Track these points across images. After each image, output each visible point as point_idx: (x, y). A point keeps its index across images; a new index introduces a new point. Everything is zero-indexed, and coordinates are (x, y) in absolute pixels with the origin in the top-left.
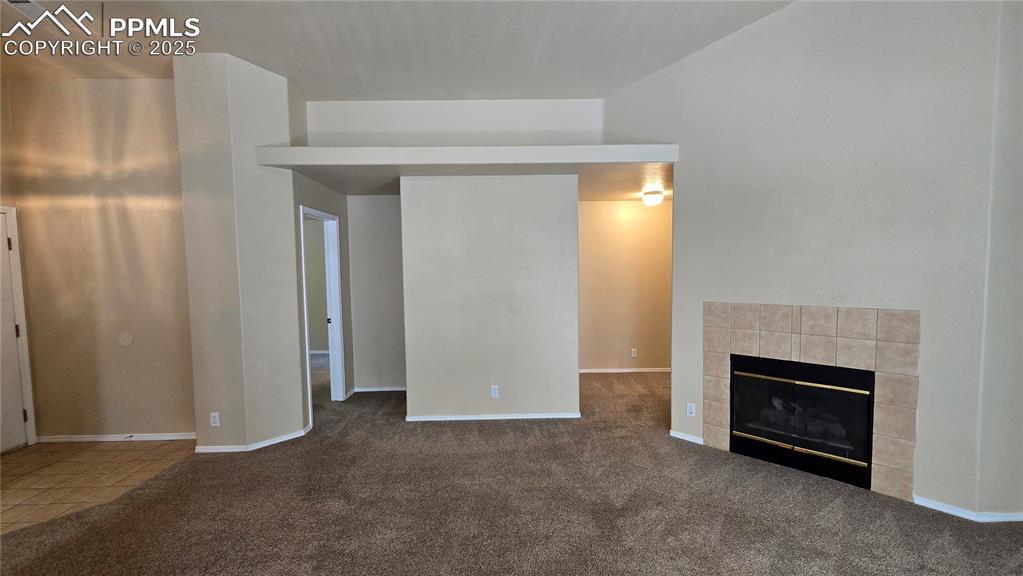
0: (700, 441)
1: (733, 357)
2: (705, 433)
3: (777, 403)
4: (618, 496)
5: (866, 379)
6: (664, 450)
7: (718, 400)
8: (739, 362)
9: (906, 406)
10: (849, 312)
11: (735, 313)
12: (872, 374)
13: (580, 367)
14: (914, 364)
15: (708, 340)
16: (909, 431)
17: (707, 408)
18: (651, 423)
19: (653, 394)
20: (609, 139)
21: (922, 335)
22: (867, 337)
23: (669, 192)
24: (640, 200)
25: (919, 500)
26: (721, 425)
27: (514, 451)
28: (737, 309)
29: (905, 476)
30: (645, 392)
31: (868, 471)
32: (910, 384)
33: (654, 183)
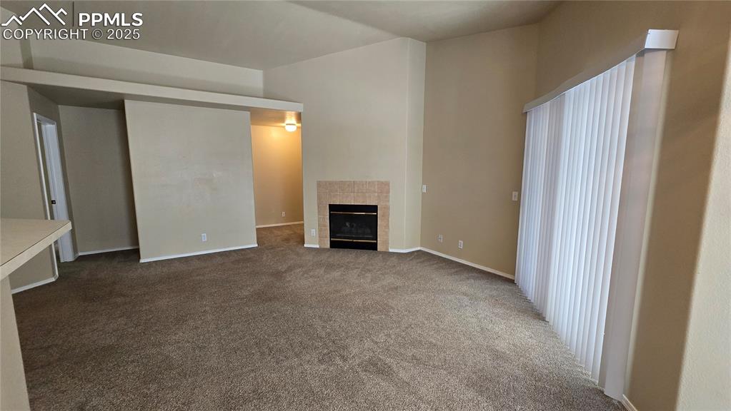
0: (318, 247)
1: (330, 205)
2: (320, 243)
3: (347, 224)
4: (282, 268)
5: (375, 208)
6: (301, 251)
7: (325, 226)
8: (332, 207)
9: (386, 216)
10: (369, 183)
11: (330, 185)
12: (376, 206)
13: (257, 225)
14: (388, 201)
15: (319, 198)
16: (387, 226)
17: (320, 230)
18: (295, 244)
19: (295, 233)
20: (267, 96)
21: (391, 190)
22: (375, 192)
23: (300, 125)
24: (284, 127)
25: (391, 250)
26: (326, 237)
27: (224, 263)
28: (331, 183)
29: (386, 243)
30: (292, 232)
31: (376, 244)
32: (387, 208)
33: (291, 119)
